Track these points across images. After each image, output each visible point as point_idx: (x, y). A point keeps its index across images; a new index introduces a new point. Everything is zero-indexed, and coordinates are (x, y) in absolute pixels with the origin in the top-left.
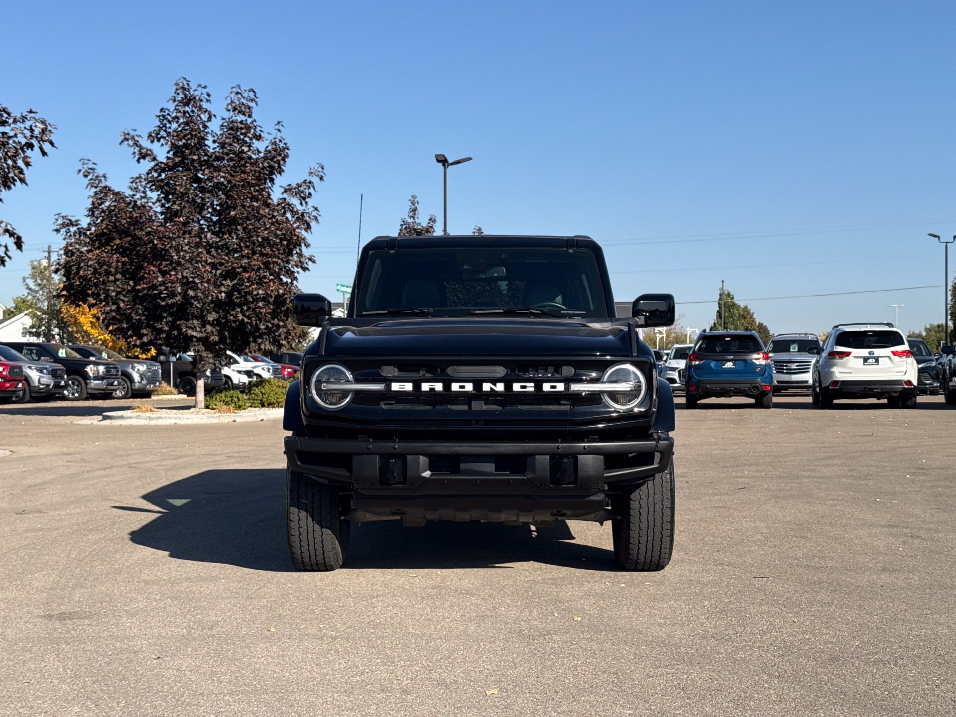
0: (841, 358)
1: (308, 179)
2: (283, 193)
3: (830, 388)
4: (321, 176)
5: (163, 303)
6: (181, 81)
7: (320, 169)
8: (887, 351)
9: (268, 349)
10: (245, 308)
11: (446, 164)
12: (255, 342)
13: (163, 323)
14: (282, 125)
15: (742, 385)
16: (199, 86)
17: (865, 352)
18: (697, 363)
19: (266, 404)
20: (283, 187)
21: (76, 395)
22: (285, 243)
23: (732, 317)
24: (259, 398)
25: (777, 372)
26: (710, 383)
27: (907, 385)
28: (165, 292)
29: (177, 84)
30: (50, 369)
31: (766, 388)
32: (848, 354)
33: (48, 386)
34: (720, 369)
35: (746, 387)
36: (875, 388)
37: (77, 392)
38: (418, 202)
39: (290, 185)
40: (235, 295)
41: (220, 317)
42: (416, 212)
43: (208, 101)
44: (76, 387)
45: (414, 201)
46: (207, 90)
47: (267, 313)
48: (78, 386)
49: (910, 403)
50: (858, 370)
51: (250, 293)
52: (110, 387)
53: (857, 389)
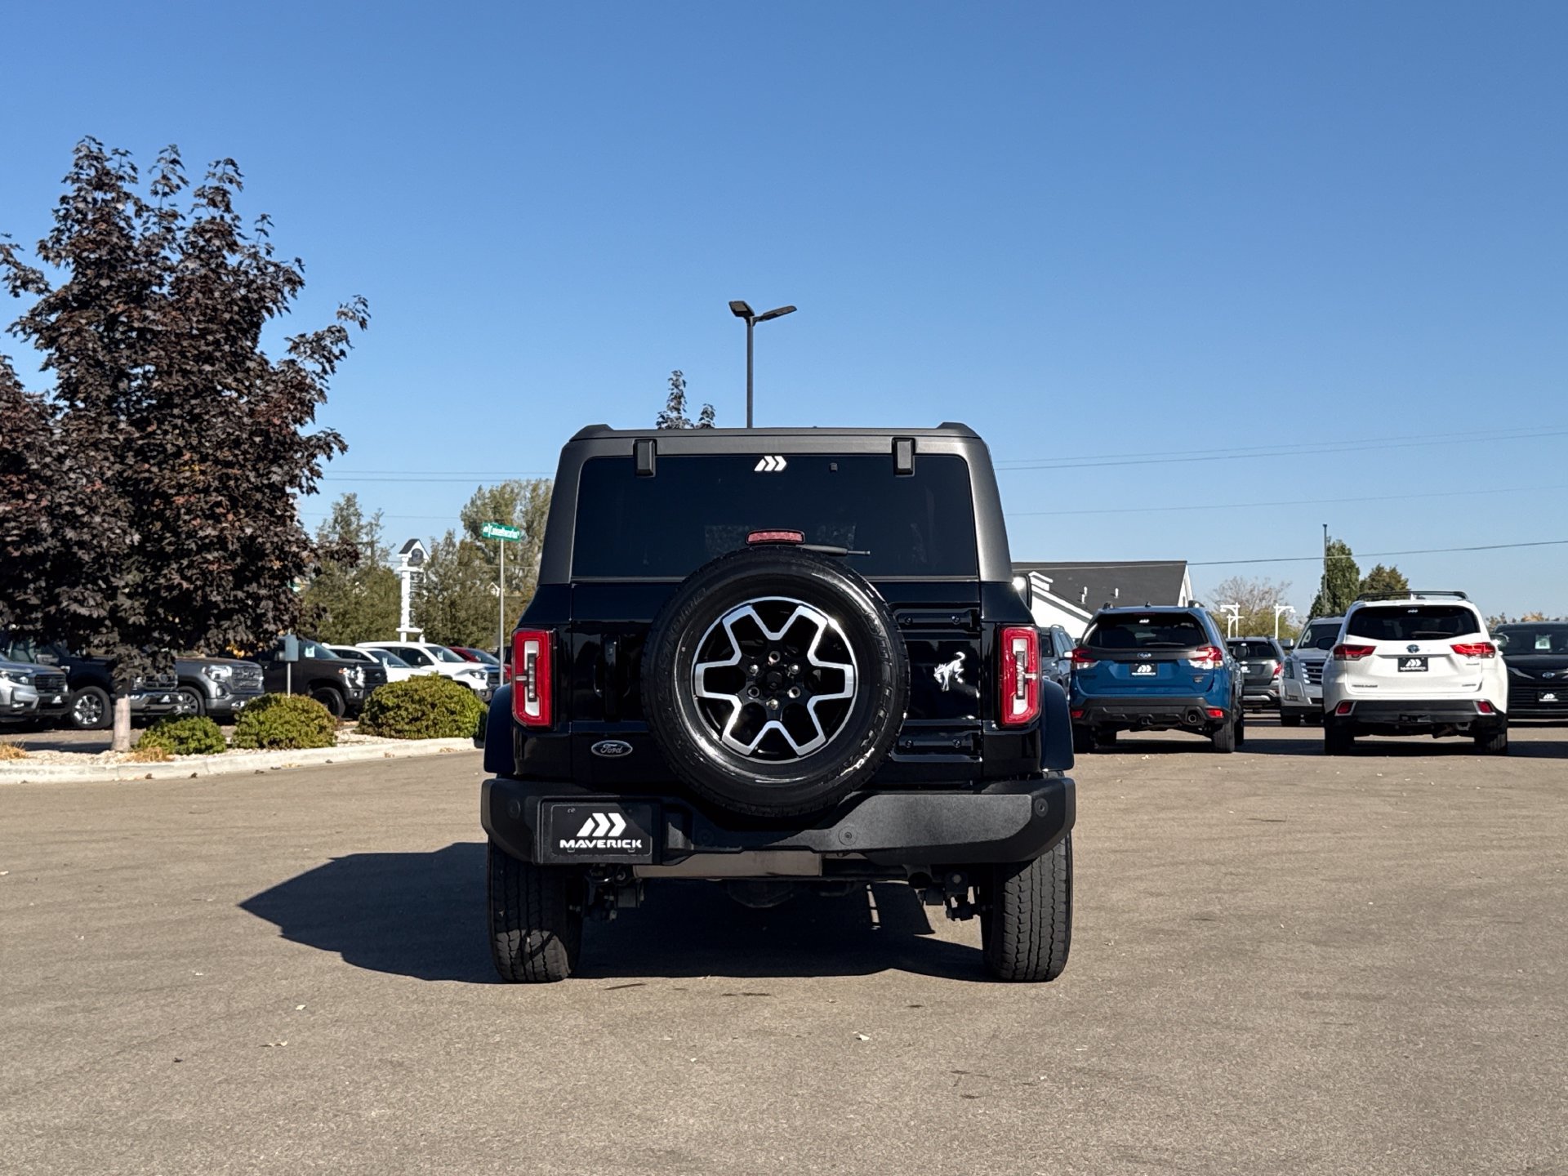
0: (1357, 658)
1: (337, 323)
2: (290, 351)
3: (1337, 714)
4: (363, 318)
5: (16, 554)
6: (86, 143)
7: (360, 307)
8: (1443, 646)
9: (242, 640)
10: (185, 562)
11: (751, 318)
12: (218, 627)
13: (29, 591)
14: (269, 223)
15: (1169, 709)
16: (116, 152)
17: (1400, 647)
18: (1086, 666)
19: (265, 742)
20: (291, 340)
21: (95, 720)
22: (257, 439)
23: (1348, 586)
24: (253, 731)
25: (1312, 682)
26: (1109, 703)
27: (1483, 710)
28: (15, 532)
29: (78, 150)
30: (34, 675)
31: (1215, 714)
32: (1369, 651)
33: (28, 704)
34: (1129, 678)
35: (1177, 712)
36: (1420, 716)
37: (96, 715)
38: (684, 383)
39: (303, 336)
40: (166, 538)
41: (145, 580)
42: (682, 400)
43: (134, 180)
44: (94, 707)
45: (677, 380)
46: (130, 158)
47: (224, 572)
48: (97, 704)
49: (1494, 744)
50: (1388, 682)
51: (191, 534)
52: (154, 707)
53: (1386, 717)
